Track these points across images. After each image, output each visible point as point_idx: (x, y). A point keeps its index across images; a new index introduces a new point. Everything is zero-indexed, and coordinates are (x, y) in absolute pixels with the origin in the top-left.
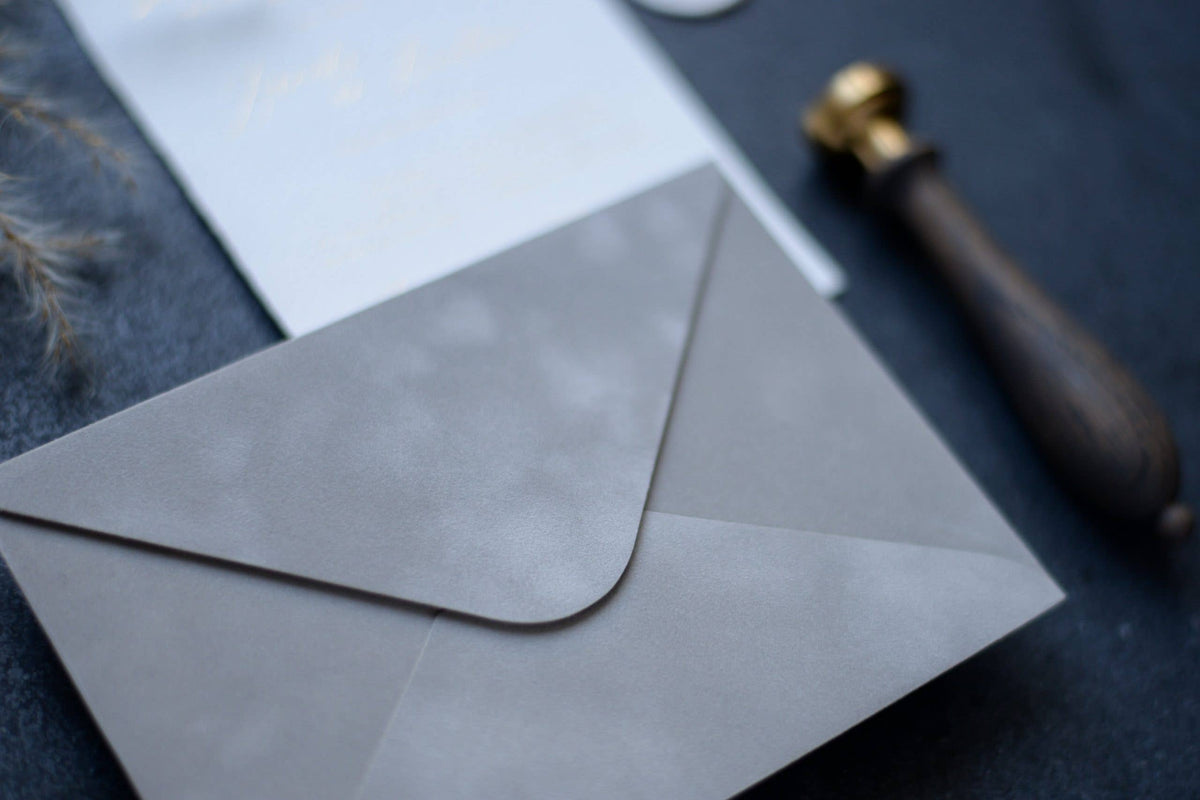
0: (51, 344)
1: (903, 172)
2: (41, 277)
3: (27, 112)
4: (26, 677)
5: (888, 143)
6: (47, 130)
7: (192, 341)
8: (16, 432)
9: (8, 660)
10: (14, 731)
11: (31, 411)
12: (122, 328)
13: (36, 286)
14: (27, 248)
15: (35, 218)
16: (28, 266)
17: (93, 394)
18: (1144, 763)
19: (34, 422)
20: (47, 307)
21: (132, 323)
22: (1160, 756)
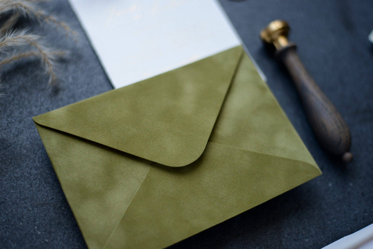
0: (50, 81)
1: (286, 50)
2: (48, 63)
3: (50, 20)
4: (36, 172)
5: (283, 42)
6: (55, 25)
7: (88, 84)
8: (40, 106)
9: (32, 167)
10: (31, 186)
11: (44, 100)
12: (70, 79)
13: (47, 65)
14: (45, 55)
15: (47, 46)
16: (45, 59)
17: (61, 97)
18: (330, 222)
19: (45, 103)
20: (49, 70)
21: (73, 78)
22: (334, 221)
